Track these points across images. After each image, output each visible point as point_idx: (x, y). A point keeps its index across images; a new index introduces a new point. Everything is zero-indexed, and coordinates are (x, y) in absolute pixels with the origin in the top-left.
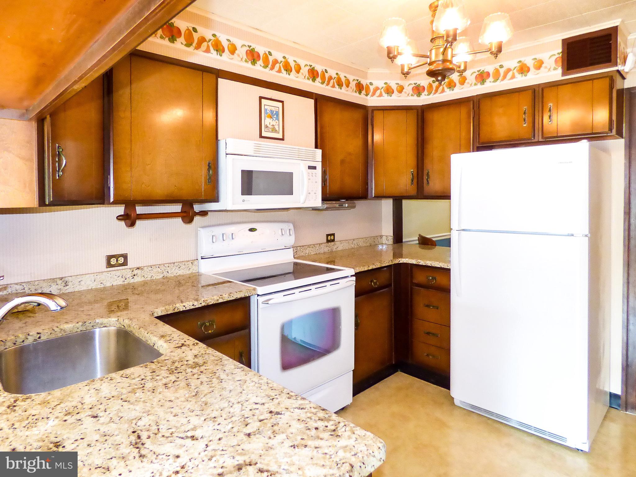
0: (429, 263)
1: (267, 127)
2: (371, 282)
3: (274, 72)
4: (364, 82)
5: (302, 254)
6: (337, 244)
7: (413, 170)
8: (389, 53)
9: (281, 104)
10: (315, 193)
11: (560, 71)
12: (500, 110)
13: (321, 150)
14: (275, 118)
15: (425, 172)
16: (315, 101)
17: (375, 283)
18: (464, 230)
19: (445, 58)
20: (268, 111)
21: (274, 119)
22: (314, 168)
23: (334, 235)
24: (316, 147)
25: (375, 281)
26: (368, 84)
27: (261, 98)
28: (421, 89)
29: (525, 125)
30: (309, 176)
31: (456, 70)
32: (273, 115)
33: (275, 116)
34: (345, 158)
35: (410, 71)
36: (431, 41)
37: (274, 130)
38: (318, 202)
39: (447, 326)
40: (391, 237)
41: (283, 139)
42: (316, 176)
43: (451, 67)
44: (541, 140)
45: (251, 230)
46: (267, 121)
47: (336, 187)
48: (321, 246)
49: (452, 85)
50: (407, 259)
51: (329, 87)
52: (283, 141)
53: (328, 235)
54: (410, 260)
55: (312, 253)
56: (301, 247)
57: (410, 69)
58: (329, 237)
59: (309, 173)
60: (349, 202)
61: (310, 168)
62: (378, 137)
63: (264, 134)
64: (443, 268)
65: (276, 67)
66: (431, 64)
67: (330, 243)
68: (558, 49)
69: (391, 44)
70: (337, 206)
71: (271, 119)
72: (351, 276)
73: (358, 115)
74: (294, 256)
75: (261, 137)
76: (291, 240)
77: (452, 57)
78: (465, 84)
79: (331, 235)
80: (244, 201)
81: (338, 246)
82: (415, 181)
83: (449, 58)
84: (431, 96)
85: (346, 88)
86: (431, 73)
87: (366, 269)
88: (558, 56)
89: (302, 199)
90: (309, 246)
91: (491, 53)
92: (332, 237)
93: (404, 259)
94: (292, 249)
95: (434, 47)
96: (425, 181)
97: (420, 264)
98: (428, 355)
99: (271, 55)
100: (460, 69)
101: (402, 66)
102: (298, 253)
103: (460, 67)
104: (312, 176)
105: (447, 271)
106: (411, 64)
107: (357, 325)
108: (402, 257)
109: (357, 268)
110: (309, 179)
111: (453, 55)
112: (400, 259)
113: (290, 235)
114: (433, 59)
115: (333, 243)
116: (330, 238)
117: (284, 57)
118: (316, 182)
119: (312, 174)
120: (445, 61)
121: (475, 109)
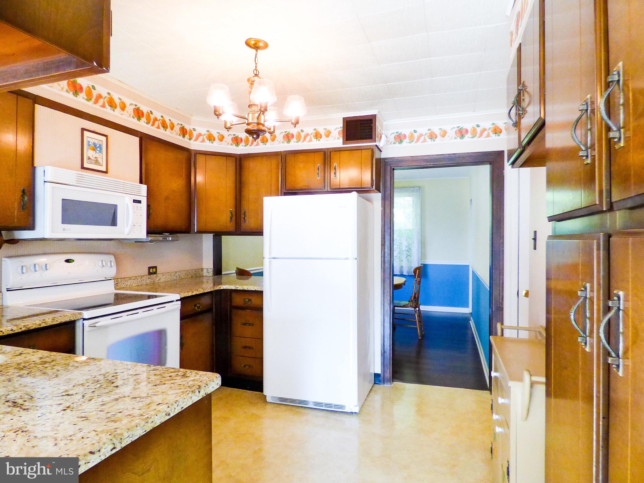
0: (246, 288)
1: (89, 158)
2: (195, 306)
3: (97, 106)
4: (187, 127)
5: (123, 286)
6: (160, 276)
7: (231, 209)
8: (215, 111)
9: (105, 138)
10: (140, 226)
11: (341, 140)
12: (301, 165)
13: (146, 186)
14: (98, 150)
15: (243, 212)
16: (140, 140)
17: (199, 307)
18: (274, 258)
19: (259, 122)
20: (91, 144)
21: (98, 152)
22: (139, 202)
23: (156, 267)
24: (141, 182)
25: (198, 305)
26: (192, 129)
27: (83, 130)
28: (239, 140)
29: (318, 178)
30: (134, 209)
31: (267, 132)
32: (95, 148)
33: (98, 149)
34: (169, 195)
35: (231, 127)
36: (249, 106)
37: (97, 162)
38: (142, 234)
39: (260, 339)
40: (212, 270)
41: (106, 172)
42: (141, 210)
43: (263, 129)
44: (329, 190)
45: (68, 261)
46: (89, 153)
47: (159, 221)
48: (143, 278)
49: (265, 141)
50: (227, 286)
51: (154, 128)
52: (107, 174)
53: (150, 268)
54: (230, 286)
55: (134, 285)
56: (123, 279)
57: (232, 125)
58: (151, 269)
59: (134, 207)
60: (173, 236)
61: (135, 201)
62: (200, 179)
63: (86, 165)
64: (258, 291)
65: (100, 102)
66: (248, 124)
67: (152, 275)
68: (340, 125)
69: (218, 104)
70: (161, 239)
71: (94, 152)
72: (177, 300)
73: (182, 156)
74: (115, 287)
75: (83, 167)
76: (112, 271)
77: (265, 121)
78: (275, 141)
79: (153, 268)
80: (64, 229)
81: (161, 278)
82: (234, 218)
83: (262, 122)
84: (248, 147)
85: (170, 131)
86: (248, 132)
87: (190, 294)
88: (340, 129)
89: (127, 230)
90: (130, 278)
91: (292, 123)
92: (154, 270)
93: (224, 286)
94: (113, 281)
95: (251, 112)
96: (242, 220)
97: (238, 289)
98: (245, 366)
99: (94, 89)
100: (270, 131)
101: (226, 123)
102: (119, 285)
103: (270, 129)
104: (137, 209)
105: (261, 293)
106: (233, 121)
107: (182, 345)
108: (221, 284)
109: (182, 294)
110: (135, 212)
111: (265, 120)
112: (220, 286)
113: (111, 266)
114: (250, 121)
115: (155, 275)
116: (152, 271)
117: (109, 93)
118: (141, 215)
119: (137, 207)
120: (258, 124)
121: (283, 161)
